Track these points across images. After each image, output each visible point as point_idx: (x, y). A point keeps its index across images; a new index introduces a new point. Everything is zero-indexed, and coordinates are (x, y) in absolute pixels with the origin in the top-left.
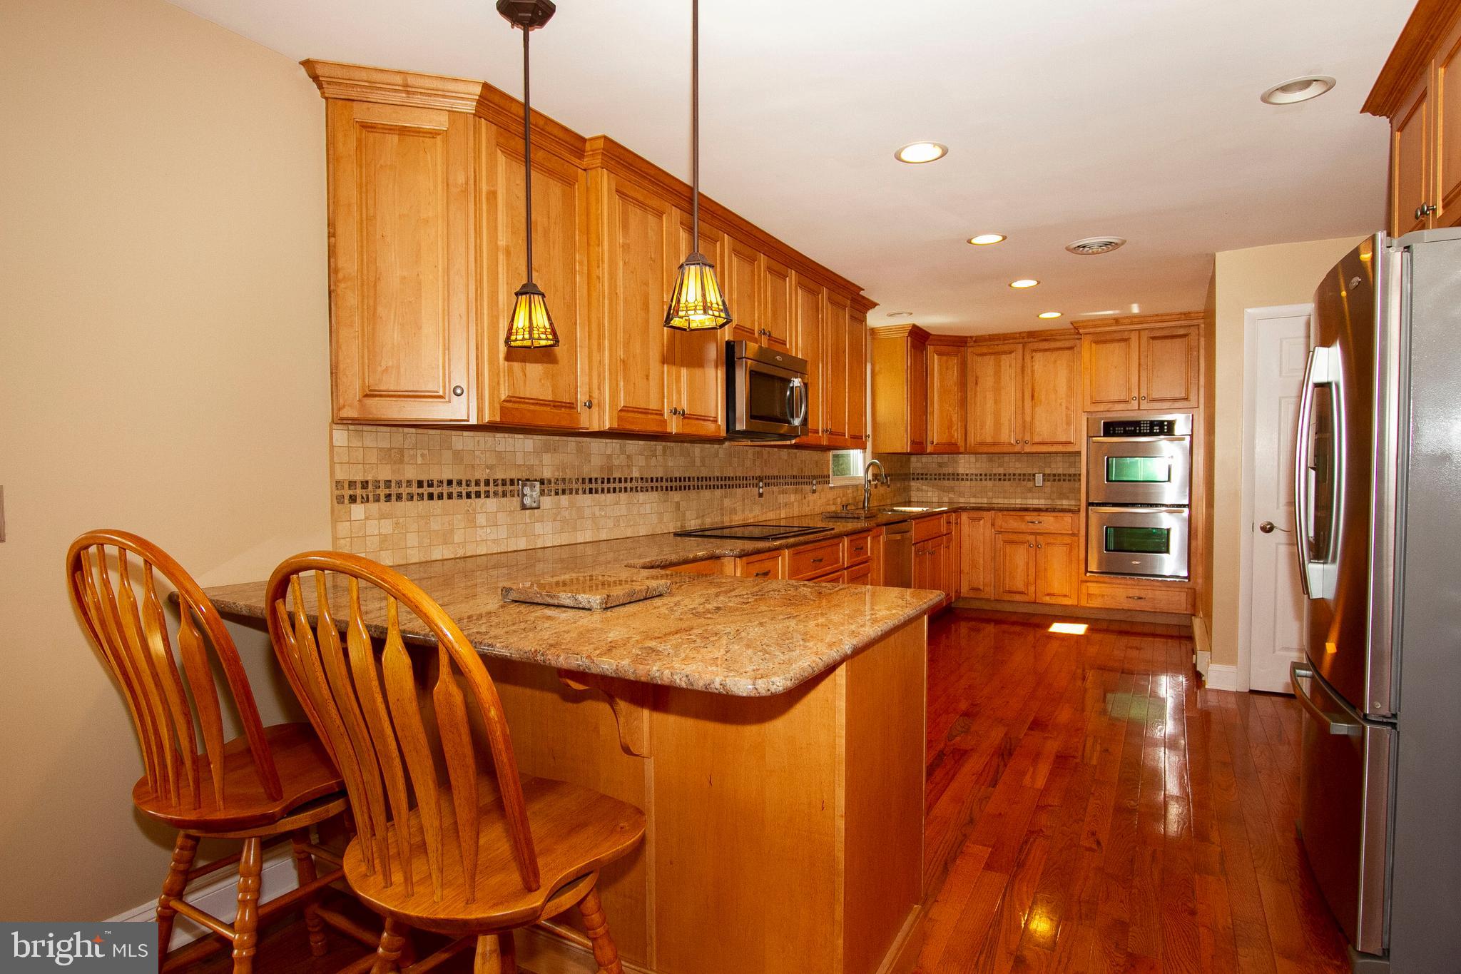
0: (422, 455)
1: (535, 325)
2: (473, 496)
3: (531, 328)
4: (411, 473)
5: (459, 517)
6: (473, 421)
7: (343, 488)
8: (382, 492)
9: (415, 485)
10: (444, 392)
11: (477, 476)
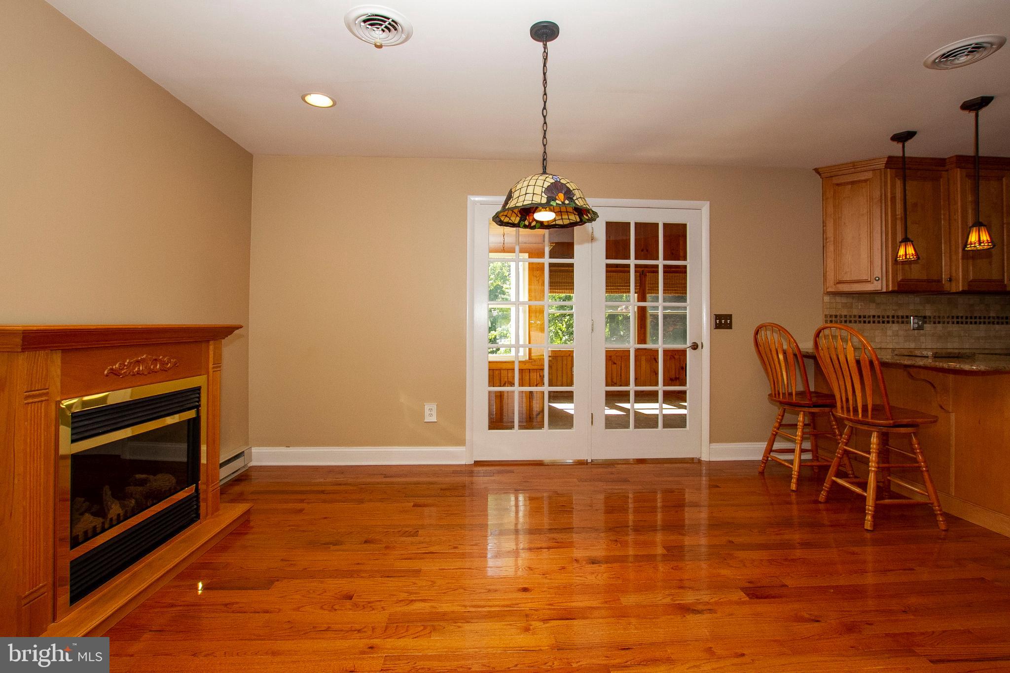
0: (861, 305)
1: (908, 253)
2: (886, 322)
3: (906, 255)
4: (855, 312)
5: (878, 331)
6: (884, 290)
7: (827, 317)
8: (843, 319)
9: (858, 317)
10: (871, 280)
11: (888, 314)
